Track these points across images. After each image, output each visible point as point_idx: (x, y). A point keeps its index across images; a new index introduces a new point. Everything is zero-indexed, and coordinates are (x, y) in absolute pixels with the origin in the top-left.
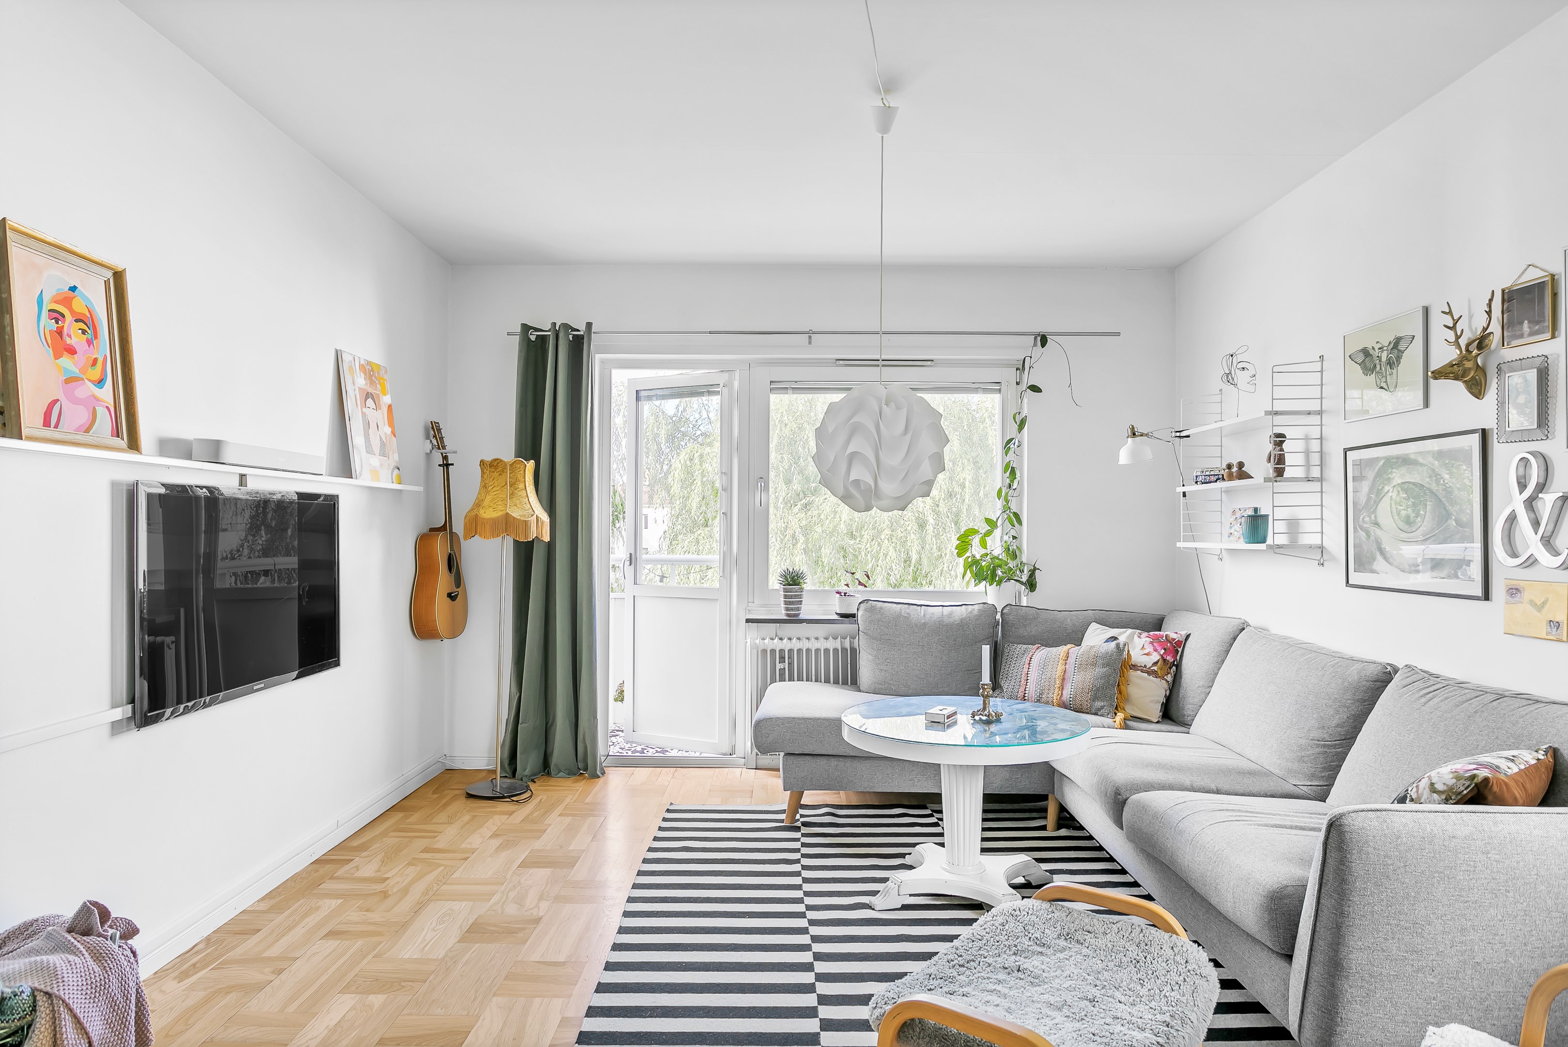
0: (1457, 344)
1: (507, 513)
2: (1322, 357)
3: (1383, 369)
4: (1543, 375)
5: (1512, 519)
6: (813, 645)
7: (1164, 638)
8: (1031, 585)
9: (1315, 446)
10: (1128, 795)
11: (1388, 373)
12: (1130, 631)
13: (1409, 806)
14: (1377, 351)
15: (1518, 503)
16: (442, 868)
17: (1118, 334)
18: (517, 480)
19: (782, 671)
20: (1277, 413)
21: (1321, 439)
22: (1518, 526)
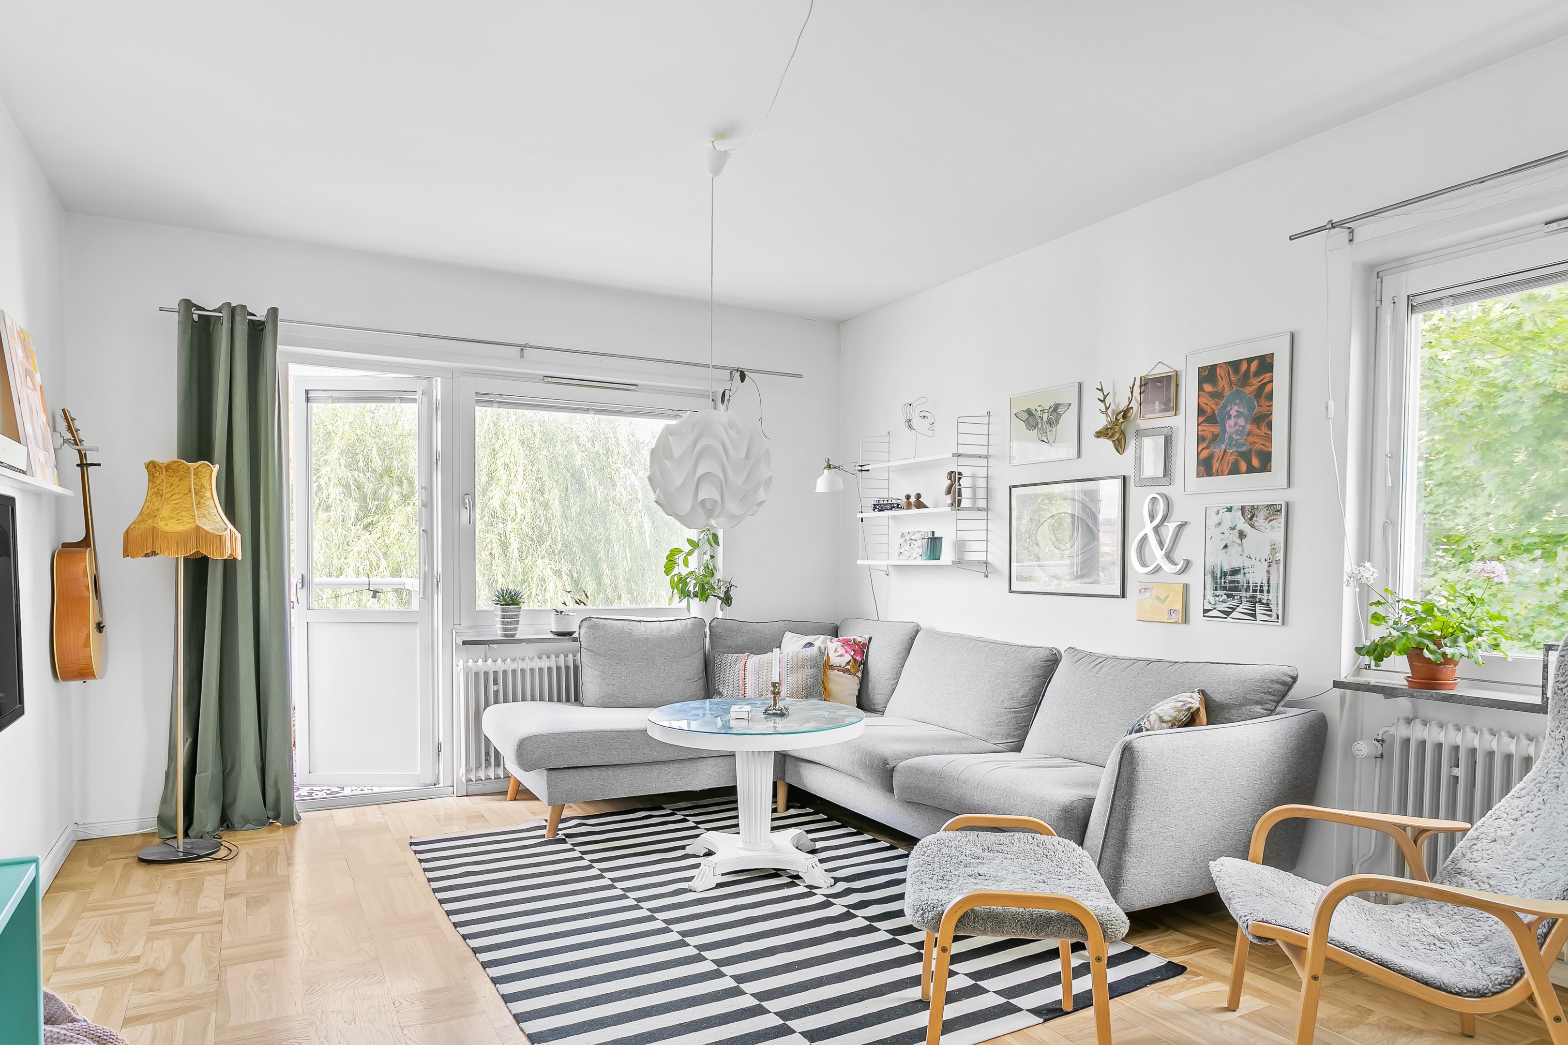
0: (1106, 412)
1: (198, 527)
2: (989, 413)
3: (1044, 426)
4: (1168, 441)
5: (1145, 538)
6: (528, 665)
7: (852, 642)
8: (727, 600)
9: (982, 483)
10: (894, 764)
11: (1048, 430)
12: (822, 637)
13: (1144, 733)
14: (1039, 412)
15: (1148, 529)
16: (199, 936)
17: (800, 376)
18: (202, 486)
19: (496, 692)
20: (960, 455)
21: (987, 477)
22: (1148, 543)
